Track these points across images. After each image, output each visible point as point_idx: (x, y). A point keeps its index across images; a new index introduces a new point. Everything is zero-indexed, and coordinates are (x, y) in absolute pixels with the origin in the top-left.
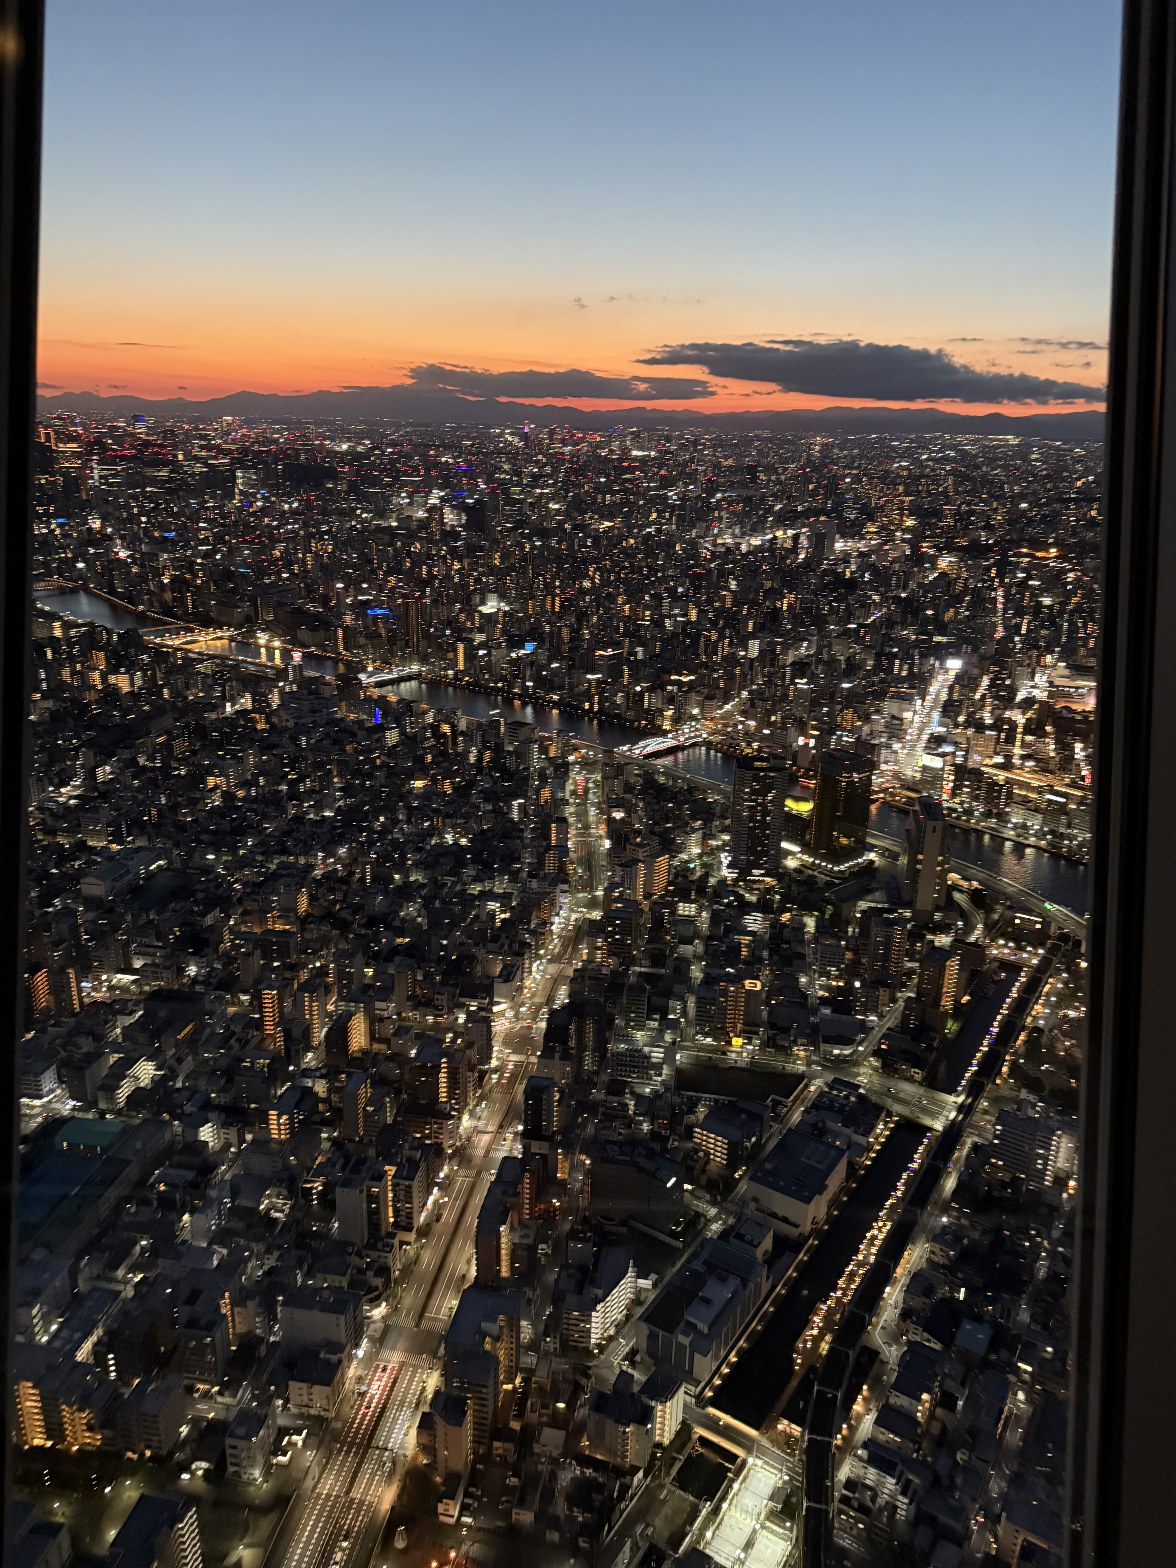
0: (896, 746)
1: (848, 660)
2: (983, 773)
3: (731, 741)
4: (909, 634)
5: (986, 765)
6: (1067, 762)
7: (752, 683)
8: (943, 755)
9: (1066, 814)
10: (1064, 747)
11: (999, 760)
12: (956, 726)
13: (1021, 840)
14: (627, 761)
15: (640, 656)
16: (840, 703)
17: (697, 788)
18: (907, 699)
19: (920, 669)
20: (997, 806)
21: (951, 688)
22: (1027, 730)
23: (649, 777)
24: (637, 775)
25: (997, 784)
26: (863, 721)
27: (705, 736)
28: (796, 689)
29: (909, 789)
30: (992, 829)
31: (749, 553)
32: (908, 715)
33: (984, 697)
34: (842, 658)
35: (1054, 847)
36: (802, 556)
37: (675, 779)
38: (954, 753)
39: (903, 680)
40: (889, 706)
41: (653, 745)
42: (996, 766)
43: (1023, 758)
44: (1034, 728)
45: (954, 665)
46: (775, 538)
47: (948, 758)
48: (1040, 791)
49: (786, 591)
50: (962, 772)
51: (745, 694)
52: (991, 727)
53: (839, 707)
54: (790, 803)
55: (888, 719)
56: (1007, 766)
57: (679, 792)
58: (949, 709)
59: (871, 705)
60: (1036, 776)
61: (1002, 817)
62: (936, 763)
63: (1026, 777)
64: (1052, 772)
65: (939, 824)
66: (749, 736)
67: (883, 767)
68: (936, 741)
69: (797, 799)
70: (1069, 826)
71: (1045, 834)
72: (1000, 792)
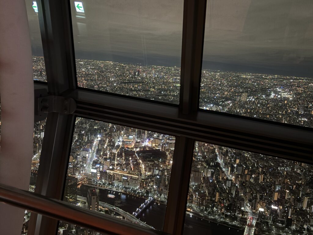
0: (85, 165)
2: (107, 172)
9: (128, 182)
10: (127, 160)
12: (100, 156)
13: (118, 191)
18: (87, 151)
19: (90, 139)
20: (111, 181)
21: (98, 145)
25: (111, 175)
26: (75, 159)
30: (110, 189)
32: (87, 155)
35: (125, 192)
38: (100, 167)
42: (110, 170)
44: (120, 155)
47: (98, 169)
48: (121, 176)
50: (101, 172)
55: (82, 157)
56: (113, 169)
58: (98, 151)
60: (120, 171)
61: (112, 184)
62: (95, 171)
64: (124, 170)
65: (95, 197)
68: (95, 163)
70: (128, 185)
71: (123, 188)
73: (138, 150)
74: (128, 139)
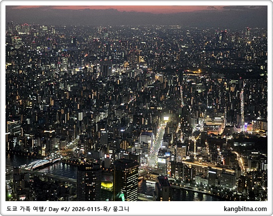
0: (146, 156)
1: (122, 119)
2: (183, 164)
3: (74, 159)
4: (146, 107)
5: (184, 160)
6: (215, 156)
7: (81, 132)
8: (166, 158)
9: (217, 178)
10: (213, 150)
11: (188, 158)
12: (170, 145)
13: (201, 191)
14: (26, 172)
15: (29, 123)
16: (121, 138)
17: (60, 182)
18: (149, 134)
19: (153, 122)
20: (190, 178)
21: (166, 129)
22: (198, 145)
23: (37, 179)
24: (30, 178)
25: (189, 168)
26: (132, 146)
27: (62, 157)
28: (101, 133)
29: (153, 174)
30: (189, 188)
31: (75, 75)
32: (150, 142)
33: (179, 131)
34: (119, 119)
35: (214, 193)
36: (98, 76)
37: (49, 178)
38: (170, 157)
39: (146, 127)
40: (142, 138)
41: (38, 163)
42: (187, 161)
43: (198, 156)
44: (201, 143)
45: (166, 119)
46: (86, 68)
47: (168, 159)
48: (206, 169)
49: (93, 91)
50: (174, 165)
51: (78, 137)
52: (184, 144)
53: (120, 140)
54: (103, 184)
55: (142, 144)
56: (192, 160)
57: (52, 184)
58: (166, 137)
59: (134, 139)
60: (204, 164)
61: (192, 183)
62: (163, 161)
63: (200, 164)
64: (209, 161)
65: (168, 188)
66: (82, 156)
67: (142, 165)
68: (162, 152)
69: (106, 183)
70: (219, 184)
71: (210, 188)
72: (190, 172)
73: (230, 138)
74: (213, 121)
